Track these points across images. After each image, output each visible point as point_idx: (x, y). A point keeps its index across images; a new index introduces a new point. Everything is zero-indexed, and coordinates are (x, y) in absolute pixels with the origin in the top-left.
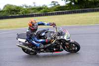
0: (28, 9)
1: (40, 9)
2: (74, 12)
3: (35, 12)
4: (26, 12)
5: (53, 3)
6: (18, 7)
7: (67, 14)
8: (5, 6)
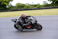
0: (29, 6)
1: (36, 6)
2: (55, 8)
3: (32, 7)
4: (28, 7)
5: (44, 3)
6: (23, 5)
7: (51, 9)
8: (17, 4)
